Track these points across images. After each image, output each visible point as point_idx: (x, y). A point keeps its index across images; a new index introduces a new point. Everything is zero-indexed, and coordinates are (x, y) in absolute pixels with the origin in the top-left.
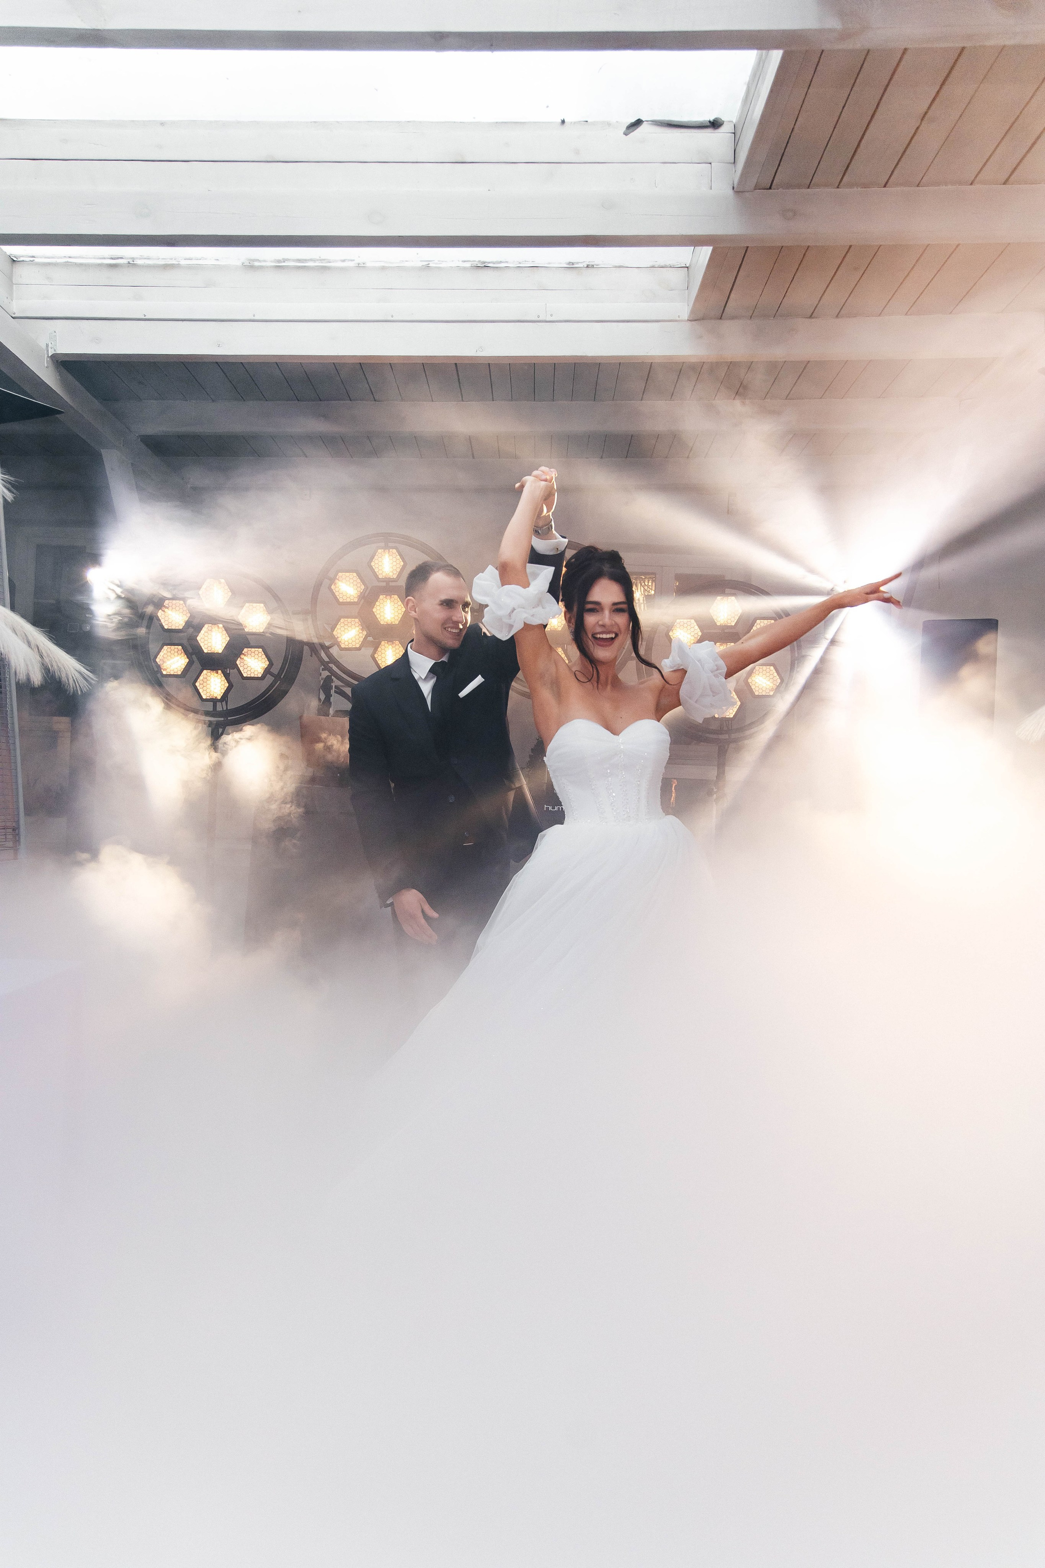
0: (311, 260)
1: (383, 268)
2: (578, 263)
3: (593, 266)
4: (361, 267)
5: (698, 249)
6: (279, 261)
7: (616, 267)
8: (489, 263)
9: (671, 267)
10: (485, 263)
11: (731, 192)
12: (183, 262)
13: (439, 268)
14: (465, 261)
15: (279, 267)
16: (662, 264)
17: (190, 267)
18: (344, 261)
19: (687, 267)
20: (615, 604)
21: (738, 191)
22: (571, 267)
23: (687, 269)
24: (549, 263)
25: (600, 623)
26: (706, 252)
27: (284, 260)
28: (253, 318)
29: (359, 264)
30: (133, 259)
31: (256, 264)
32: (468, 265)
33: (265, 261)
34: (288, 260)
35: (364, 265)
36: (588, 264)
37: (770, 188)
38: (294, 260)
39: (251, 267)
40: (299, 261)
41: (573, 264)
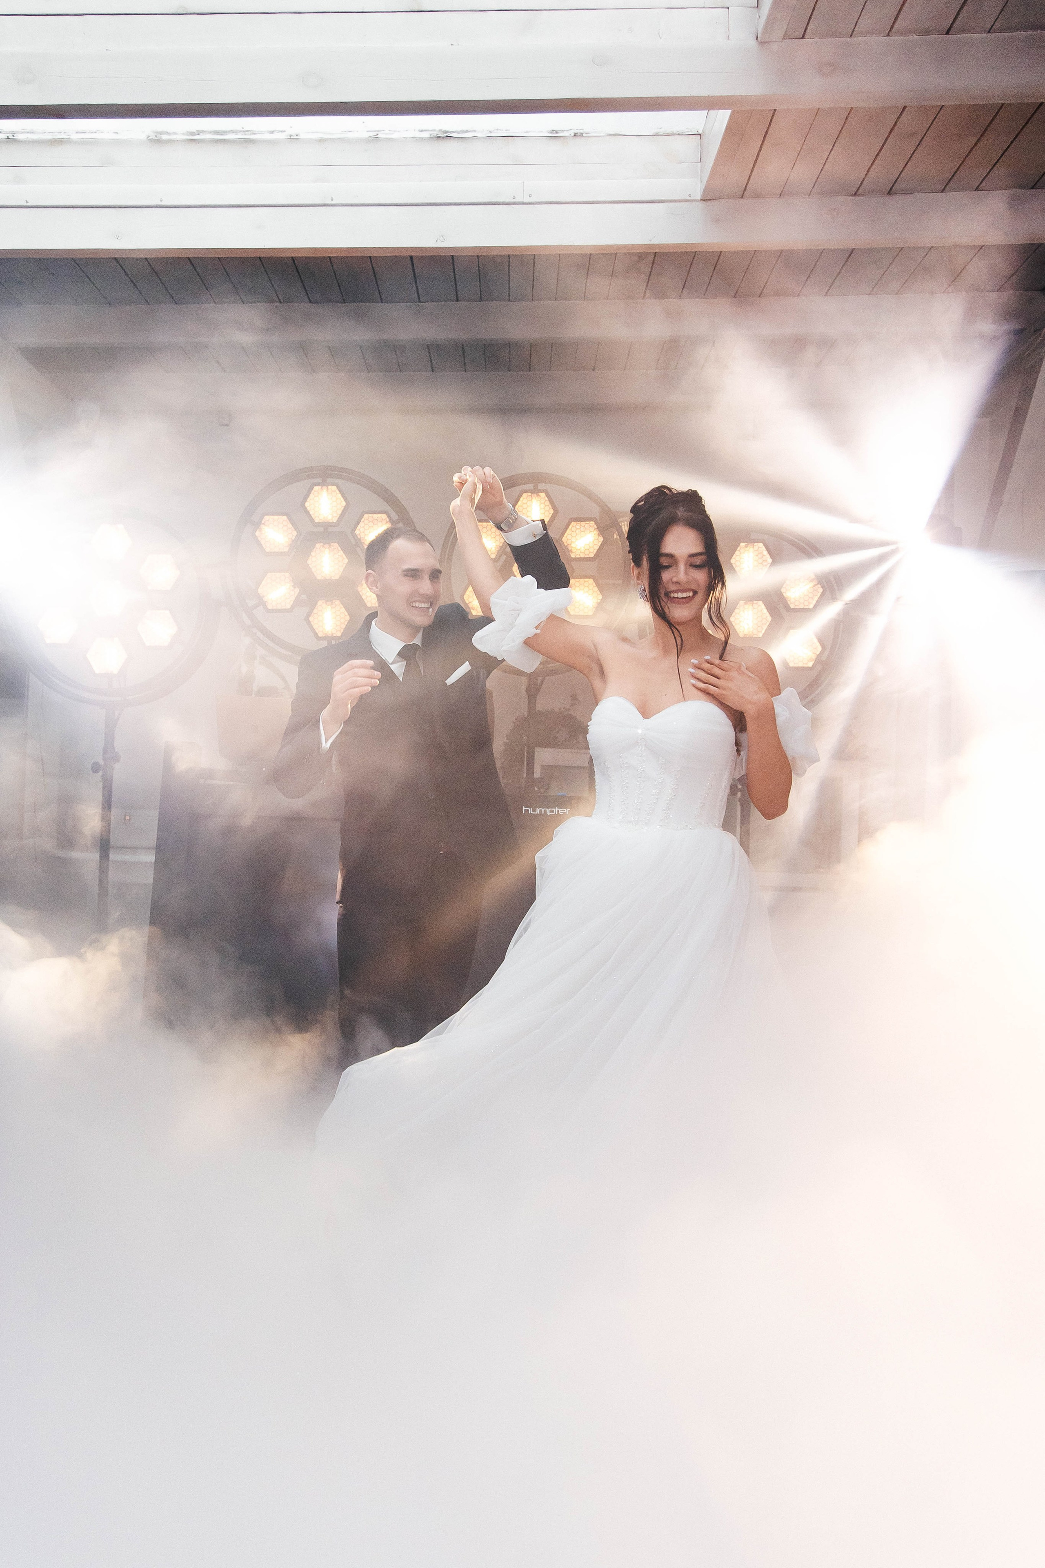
0: (232, 132)
1: (321, 140)
2: (563, 131)
3: (581, 135)
4: (293, 139)
5: (712, 112)
6: (192, 134)
7: (610, 135)
8: (453, 132)
9: (679, 135)
10: (447, 132)
11: (754, 42)
12: (74, 137)
13: (389, 139)
14: (422, 131)
15: (193, 140)
16: (669, 131)
17: (83, 143)
18: (272, 132)
19: (700, 135)
20: (692, 556)
21: (762, 42)
22: (555, 136)
23: (699, 136)
24: (527, 132)
25: (675, 580)
26: (723, 117)
27: (199, 133)
28: (159, 203)
29: (291, 136)
30: (13, 134)
31: (165, 137)
32: (426, 135)
33: (175, 134)
34: (203, 132)
35: (297, 137)
36: (576, 132)
37: (803, 37)
38: (210, 132)
39: (157, 141)
40: (217, 132)
41: (557, 133)
